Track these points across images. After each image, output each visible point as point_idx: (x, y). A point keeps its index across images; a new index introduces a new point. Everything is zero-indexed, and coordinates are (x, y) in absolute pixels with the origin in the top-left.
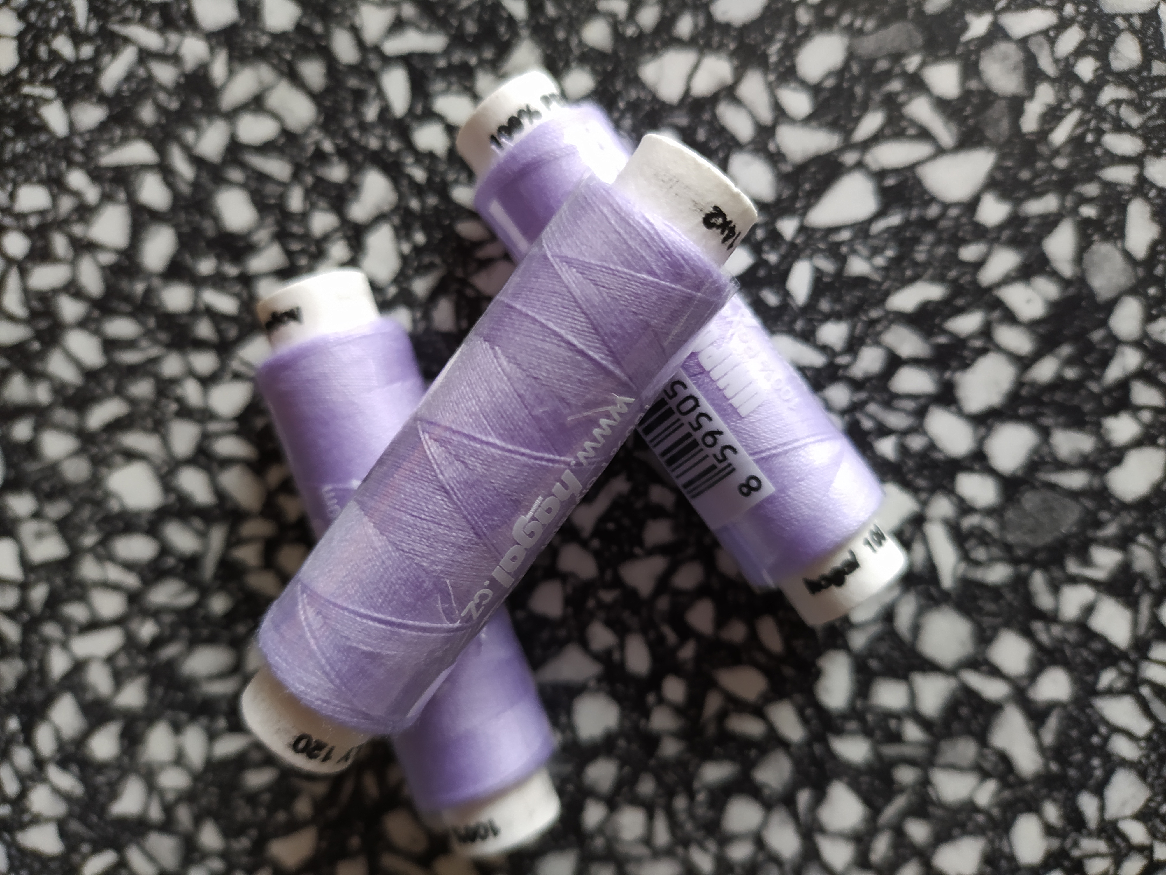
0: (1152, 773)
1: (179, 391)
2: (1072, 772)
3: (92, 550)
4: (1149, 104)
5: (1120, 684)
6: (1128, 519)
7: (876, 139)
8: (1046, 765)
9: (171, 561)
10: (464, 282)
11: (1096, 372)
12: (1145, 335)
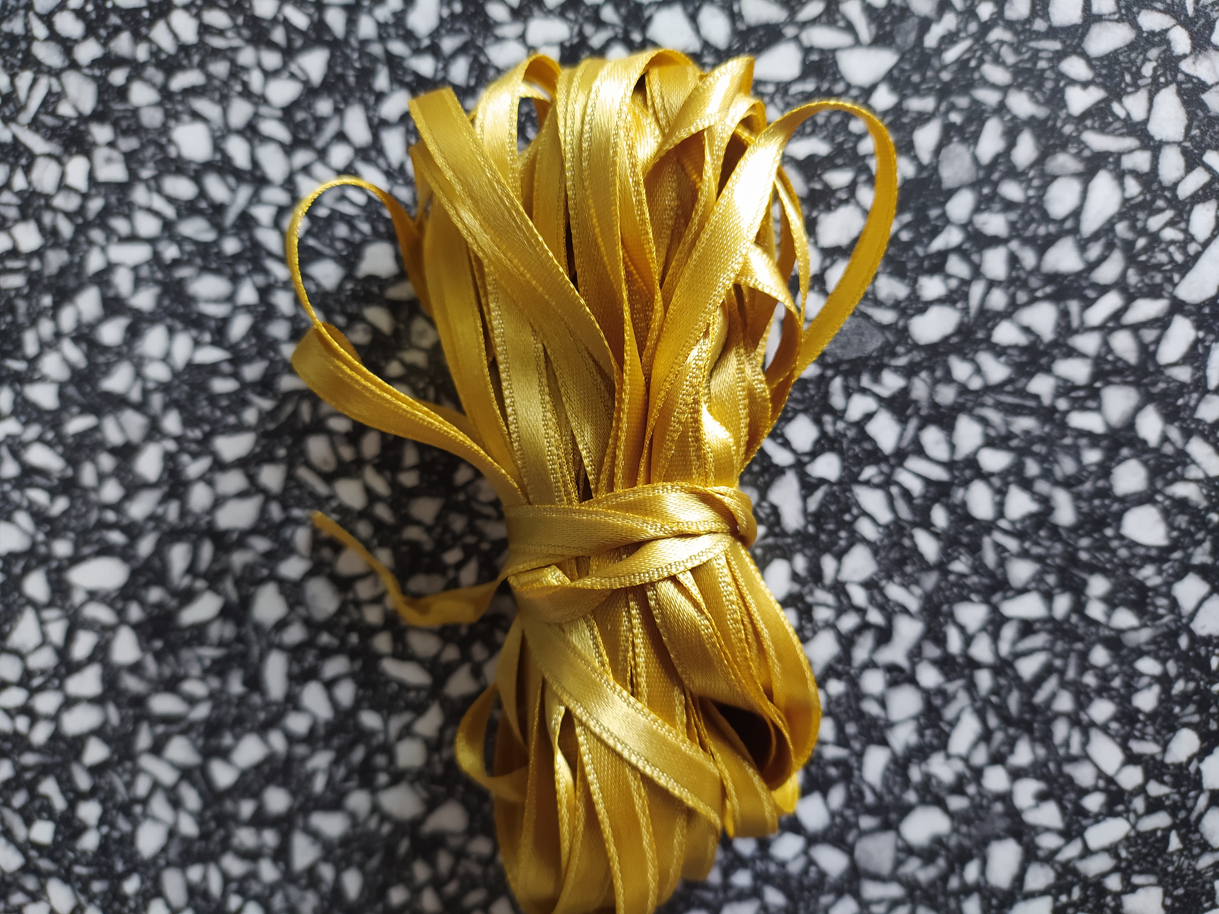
0: (882, 554)
1: (245, 78)
2: (823, 537)
3: (146, 181)
4: (1024, 50)
5: (877, 480)
6: (917, 356)
7: (814, 21)
8: (806, 527)
9: (203, 205)
10: (481, 50)
11: (925, 240)
12: (970, 222)
